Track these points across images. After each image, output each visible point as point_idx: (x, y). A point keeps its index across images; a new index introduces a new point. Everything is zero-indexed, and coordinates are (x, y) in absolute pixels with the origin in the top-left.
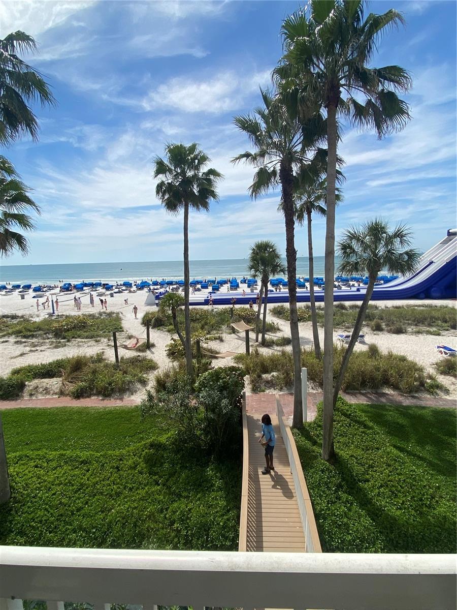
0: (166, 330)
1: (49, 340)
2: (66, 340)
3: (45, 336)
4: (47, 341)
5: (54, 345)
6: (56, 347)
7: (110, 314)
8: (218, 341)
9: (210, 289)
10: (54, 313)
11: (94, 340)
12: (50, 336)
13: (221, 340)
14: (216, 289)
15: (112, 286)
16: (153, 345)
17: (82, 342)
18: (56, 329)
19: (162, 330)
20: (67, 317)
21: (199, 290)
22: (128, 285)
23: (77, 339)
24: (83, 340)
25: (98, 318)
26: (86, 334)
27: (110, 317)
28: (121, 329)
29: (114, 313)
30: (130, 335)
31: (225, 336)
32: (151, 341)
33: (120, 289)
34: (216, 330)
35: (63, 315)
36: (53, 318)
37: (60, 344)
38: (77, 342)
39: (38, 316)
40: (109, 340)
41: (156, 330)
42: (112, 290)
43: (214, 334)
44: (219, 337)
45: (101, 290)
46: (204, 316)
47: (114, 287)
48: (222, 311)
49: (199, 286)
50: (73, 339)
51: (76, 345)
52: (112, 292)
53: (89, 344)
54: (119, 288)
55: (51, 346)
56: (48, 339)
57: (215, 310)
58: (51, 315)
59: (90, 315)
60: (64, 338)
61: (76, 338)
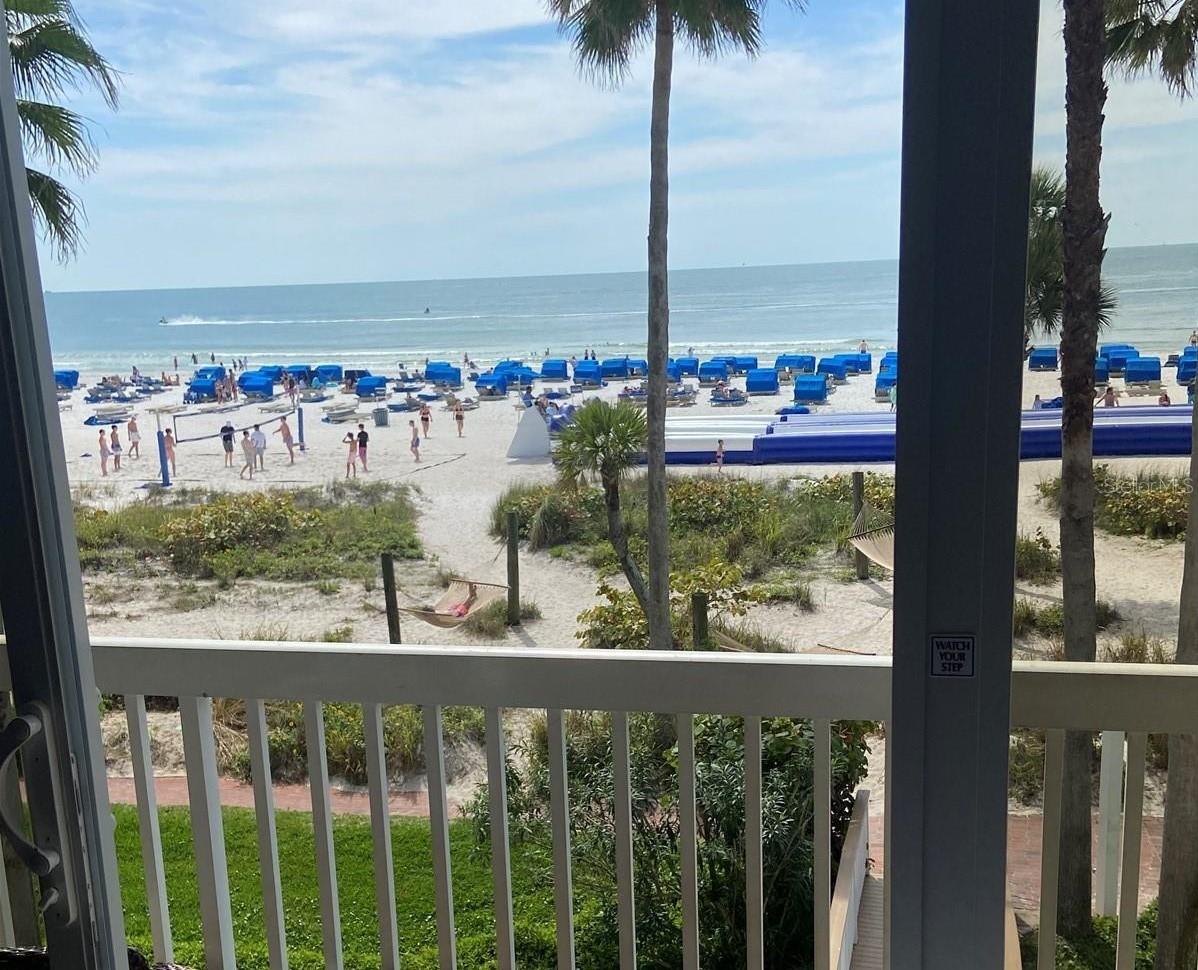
0: (584, 558)
1: (156, 581)
2: (216, 582)
3: (139, 565)
4: (148, 583)
5: (174, 599)
6: (182, 606)
7: (373, 493)
8: (791, 608)
9: (786, 396)
10: (166, 483)
11: (316, 587)
12: (158, 566)
13: (806, 605)
14: (811, 395)
15: (383, 382)
16: (532, 615)
17: (273, 592)
18: (179, 543)
19: (570, 559)
20: (214, 496)
21: (736, 399)
22: (443, 376)
23: (252, 582)
24: (276, 586)
25: (328, 506)
26: (285, 563)
27: (372, 502)
28: (411, 551)
29: (388, 488)
30: (446, 571)
31: (822, 590)
32: (526, 597)
33: (414, 395)
34: (790, 564)
35: (200, 492)
36: (167, 500)
37: (192, 597)
38: (254, 591)
39: (110, 493)
40: (369, 590)
41: (544, 557)
42: (382, 397)
43: (779, 579)
44: (798, 590)
45: (338, 395)
46: (744, 506)
47: (389, 387)
48: (822, 488)
49: (739, 383)
50: (240, 581)
51: (252, 601)
52: (383, 405)
53: (297, 600)
54: (408, 390)
55: (162, 604)
56: (152, 575)
57: (794, 484)
58: (157, 490)
59: (299, 495)
60: (209, 575)
61: (250, 576)
